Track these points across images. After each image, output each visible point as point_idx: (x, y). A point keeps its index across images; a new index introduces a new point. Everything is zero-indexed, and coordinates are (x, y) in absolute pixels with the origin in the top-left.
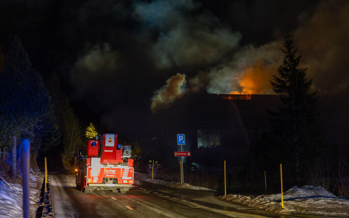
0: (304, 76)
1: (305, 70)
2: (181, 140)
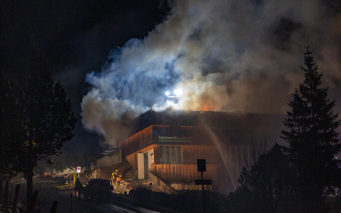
0: (325, 97)
1: (327, 89)
2: (201, 165)
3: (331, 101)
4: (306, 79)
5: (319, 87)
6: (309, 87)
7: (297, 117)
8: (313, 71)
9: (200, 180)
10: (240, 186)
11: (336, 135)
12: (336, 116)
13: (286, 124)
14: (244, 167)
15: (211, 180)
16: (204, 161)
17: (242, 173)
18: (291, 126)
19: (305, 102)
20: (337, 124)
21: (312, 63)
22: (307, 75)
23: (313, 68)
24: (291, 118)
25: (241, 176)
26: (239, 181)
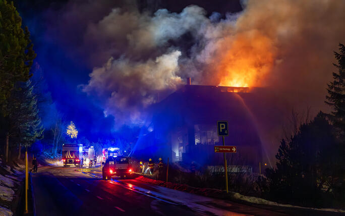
2: (223, 129)
10: (279, 162)
14: (283, 140)
16: (225, 123)
17: (280, 147)
24: (338, 80)
25: (279, 151)
26: (277, 156)
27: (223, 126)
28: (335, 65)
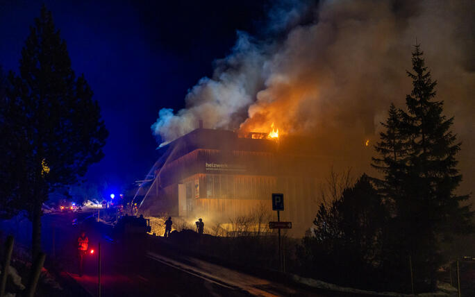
0: (440, 113)
2: (278, 202)
3: (448, 118)
4: (415, 89)
5: (431, 100)
6: (418, 99)
7: (392, 141)
8: (424, 77)
9: (276, 222)
10: (317, 229)
11: (455, 163)
12: (454, 138)
13: (378, 150)
14: (322, 204)
15: (291, 223)
16: (281, 196)
17: (319, 211)
18: (385, 151)
19: (413, 119)
20: (455, 149)
21: (422, 68)
22: (415, 83)
23: (424, 73)
24: (385, 141)
25: (318, 216)
26: (315, 222)
27: (278, 200)
28: (383, 124)
